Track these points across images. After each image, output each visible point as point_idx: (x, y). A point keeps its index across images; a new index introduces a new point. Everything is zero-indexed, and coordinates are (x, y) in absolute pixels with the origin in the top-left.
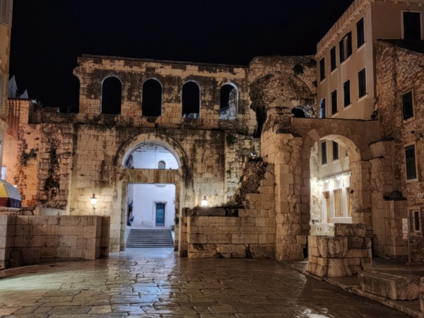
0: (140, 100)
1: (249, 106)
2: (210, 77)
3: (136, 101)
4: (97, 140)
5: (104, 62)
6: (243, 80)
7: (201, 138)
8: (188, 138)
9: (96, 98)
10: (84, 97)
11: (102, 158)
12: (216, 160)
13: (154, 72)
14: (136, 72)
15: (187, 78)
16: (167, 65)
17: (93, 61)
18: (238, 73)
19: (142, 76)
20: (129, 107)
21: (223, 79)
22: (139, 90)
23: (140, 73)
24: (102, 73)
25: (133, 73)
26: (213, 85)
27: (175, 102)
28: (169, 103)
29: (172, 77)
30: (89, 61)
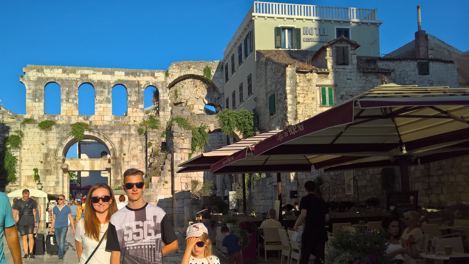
0: (76, 102)
1: (168, 105)
2: (135, 81)
3: (73, 103)
4: (41, 136)
5: (45, 71)
6: (163, 82)
7: (127, 133)
8: (116, 133)
9: (39, 101)
10: (30, 101)
11: (45, 151)
12: (140, 150)
13: (88, 78)
14: (72, 79)
15: (116, 82)
16: (98, 71)
17: (36, 70)
18: (159, 77)
19: (78, 81)
20: (68, 108)
21: (146, 82)
22: (75, 93)
23: (75, 79)
24: (44, 80)
25: (70, 80)
26: (138, 88)
27: (106, 102)
28: (100, 103)
29: (102, 82)
30: (33, 71)
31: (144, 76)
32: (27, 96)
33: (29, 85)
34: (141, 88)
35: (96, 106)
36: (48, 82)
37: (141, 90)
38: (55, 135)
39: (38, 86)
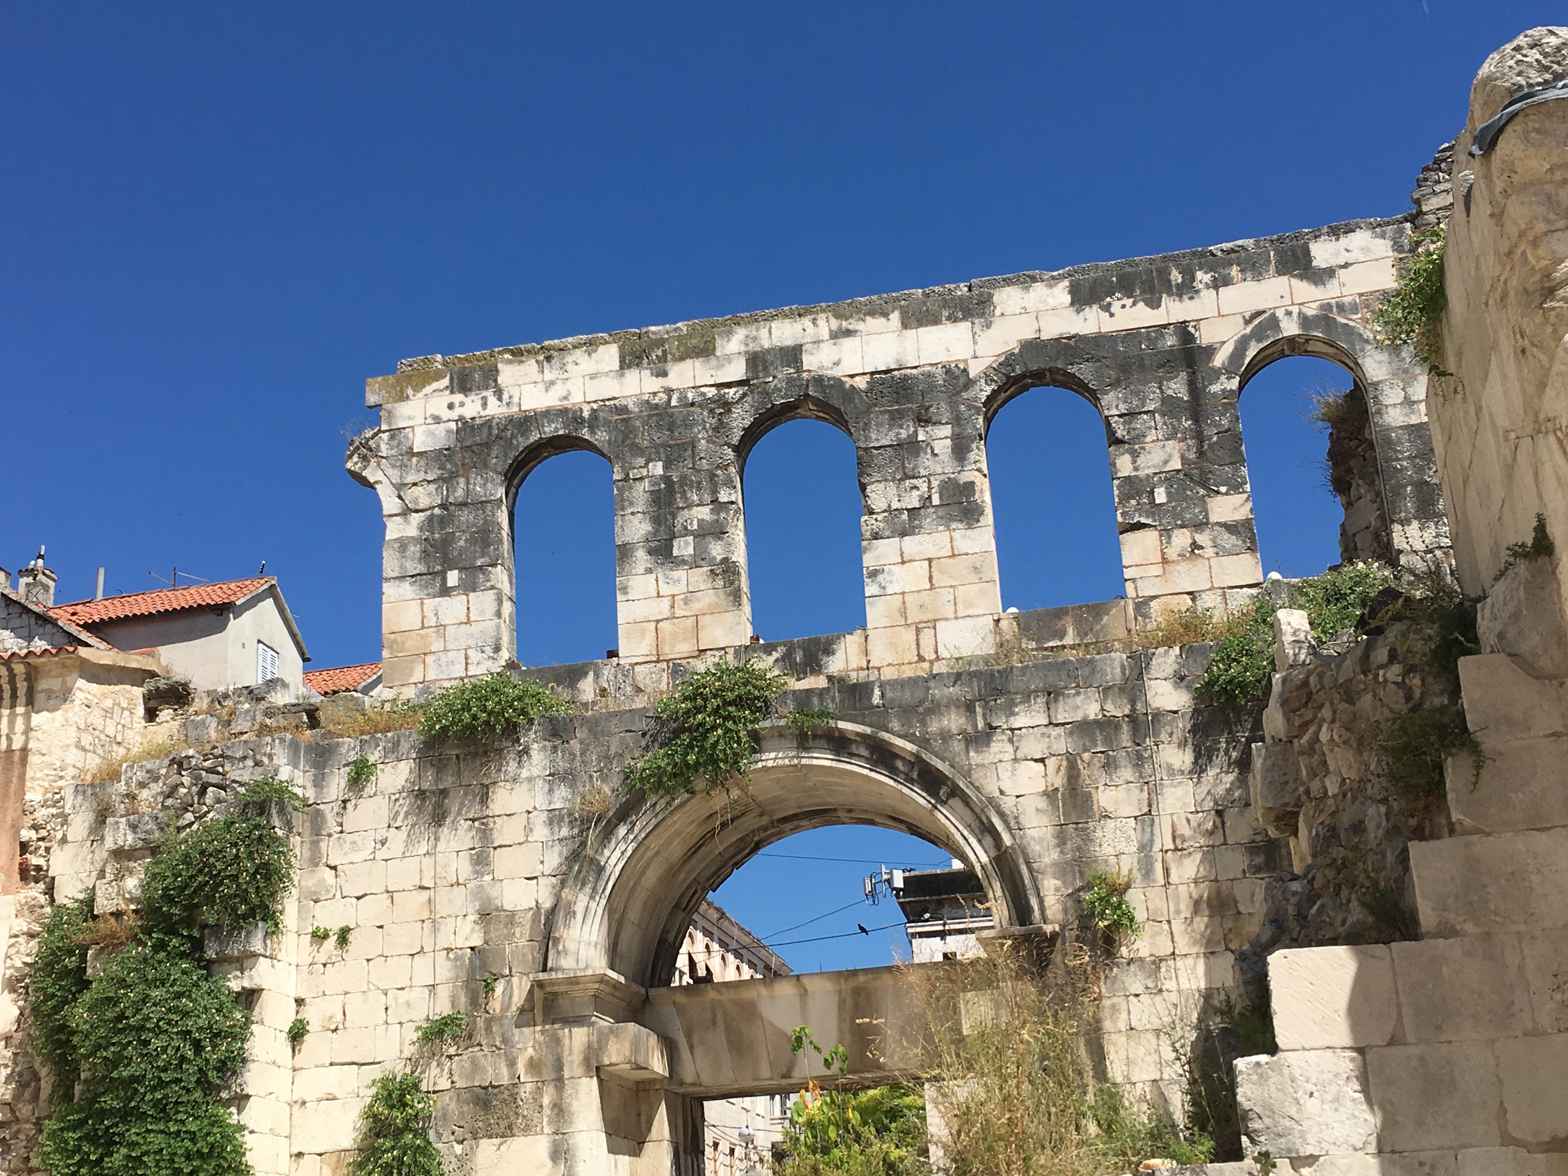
0: (728, 548)
2: (1159, 329)
3: (699, 559)
4: (438, 821)
5: (507, 373)
8: (1020, 720)
9: (469, 586)
10: (407, 589)
11: (468, 933)
13: (799, 370)
14: (690, 395)
15: (1009, 360)
16: (872, 313)
17: (446, 382)
18: (1346, 266)
19: (727, 406)
20: (666, 603)
21: (1247, 322)
22: (715, 492)
23: (711, 392)
24: (499, 437)
25: (674, 403)
26: (1183, 375)
27: (947, 520)
28: (903, 534)
29: (906, 378)
30: (428, 389)
31: (1227, 282)
32: (390, 564)
33: (400, 487)
34: (1216, 374)
35: (869, 561)
36: (522, 443)
37: (1215, 388)
38: (540, 800)
39: (462, 481)
